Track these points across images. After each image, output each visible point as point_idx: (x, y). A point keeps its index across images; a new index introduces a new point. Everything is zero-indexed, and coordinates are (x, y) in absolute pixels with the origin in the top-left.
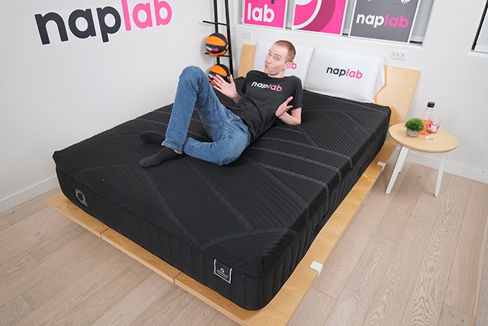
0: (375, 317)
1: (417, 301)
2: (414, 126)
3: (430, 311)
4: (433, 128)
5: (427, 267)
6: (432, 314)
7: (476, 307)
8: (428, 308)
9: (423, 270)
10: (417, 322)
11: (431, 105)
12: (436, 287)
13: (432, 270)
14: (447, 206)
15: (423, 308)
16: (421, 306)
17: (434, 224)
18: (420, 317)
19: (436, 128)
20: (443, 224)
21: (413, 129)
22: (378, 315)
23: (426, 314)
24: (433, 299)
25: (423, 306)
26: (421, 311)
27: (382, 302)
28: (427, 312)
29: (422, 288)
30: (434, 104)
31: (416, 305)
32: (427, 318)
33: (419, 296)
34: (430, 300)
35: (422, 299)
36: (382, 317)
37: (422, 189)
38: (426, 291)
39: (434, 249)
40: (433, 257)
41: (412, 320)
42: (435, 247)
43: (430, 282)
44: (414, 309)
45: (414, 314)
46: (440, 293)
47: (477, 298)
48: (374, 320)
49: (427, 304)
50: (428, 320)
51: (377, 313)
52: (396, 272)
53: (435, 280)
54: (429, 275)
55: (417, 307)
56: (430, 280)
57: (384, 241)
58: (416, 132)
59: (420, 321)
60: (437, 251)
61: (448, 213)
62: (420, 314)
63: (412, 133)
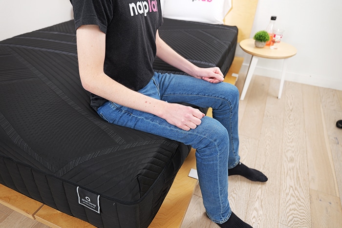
0: (255, 213)
1: (287, 191)
2: (261, 38)
3: (301, 199)
4: (277, 38)
5: (287, 158)
6: (303, 201)
7: (337, 188)
8: (298, 195)
9: (285, 161)
10: (293, 212)
11: (273, 18)
12: (300, 175)
13: (292, 160)
14: (289, 104)
15: (294, 197)
16: (292, 195)
17: (284, 120)
18: (294, 206)
19: (280, 37)
20: (290, 119)
21: (261, 40)
22: (257, 211)
23: (298, 202)
24: (300, 187)
25: (294, 194)
26: (293, 200)
27: (258, 197)
28: (299, 199)
29: (288, 178)
30: (276, 18)
31: (287, 194)
32: (300, 206)
33: (288, 186)
34: (298, 187)
35: (291, 188)
36: (261, 212)
37: (268, 94)
38: (293, 180)
39: (288, 141)
40: (290, 148)
41: (288, 210)
42: (289, 139)
43: (293, 171)
44: (287, 199)
45: (288, 204)
46: (304, 180)
47: (335, 179)
48: (254, 217)
49: (296, 192)
50: (301, 208)
51: (256, 209)
52: (264, 166)
53: (297, 169)
54: (291, 165)
55: (289, 197)
56: (293, 169)
57: (248, 140)
58: (263, 43)
59: (295, 210)
60: (291, 142)
61: (291, 111)
62: (293, 204)
63: (261, 44)
